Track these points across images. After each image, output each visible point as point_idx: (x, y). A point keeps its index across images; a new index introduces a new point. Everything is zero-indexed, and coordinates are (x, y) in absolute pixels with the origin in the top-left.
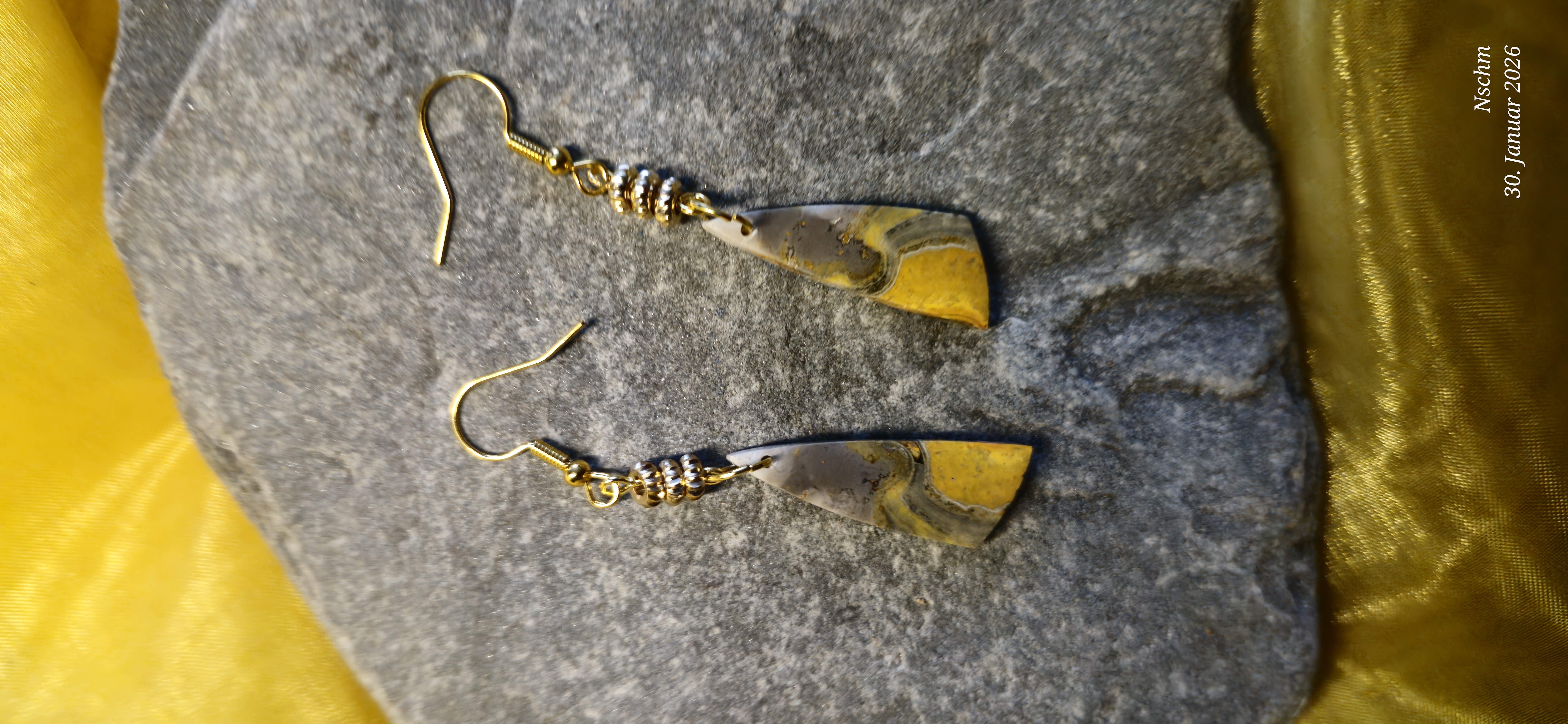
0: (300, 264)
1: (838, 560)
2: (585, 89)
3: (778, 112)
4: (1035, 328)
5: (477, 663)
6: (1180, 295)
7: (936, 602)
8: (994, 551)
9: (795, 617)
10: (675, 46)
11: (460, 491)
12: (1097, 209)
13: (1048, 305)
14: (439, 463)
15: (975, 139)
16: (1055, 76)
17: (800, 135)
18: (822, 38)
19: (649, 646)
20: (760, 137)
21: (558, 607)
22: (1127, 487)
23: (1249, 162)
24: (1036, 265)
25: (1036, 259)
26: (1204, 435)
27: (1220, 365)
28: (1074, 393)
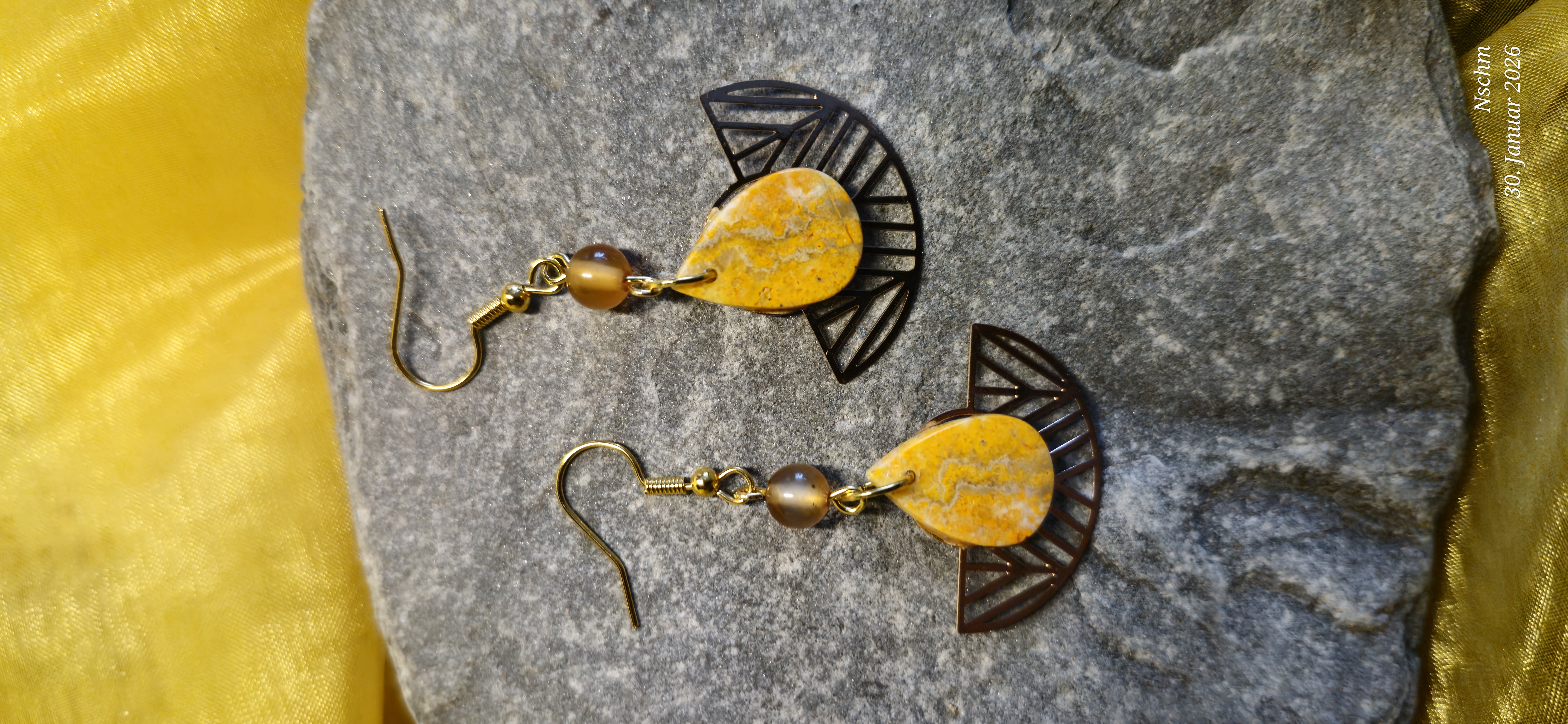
0: (476, 127)
1: (884, 630)
2: (820, 62)
3: (998, 157)
4: (1172, 476)
5: (484, 587)
6: (1331, 500)
9: (819, 669)
10: (924, 55)
11: (538, 408)
12: (1279, 380)
13: (1194, 457)
14: (530, 372)
15: (1183, 261)
16: (1287, 230)
17: (1012, 189)
18: (1070, 103)
19: (660, 639)
20: (972, 175)
21: (587, 562)
22: (1205, 675)
23: (1449, 393)
24: (1196, 412)
25: (1199, 406)
26: (1305, 653)
27: (1346, 587)
28: (1187, 557)
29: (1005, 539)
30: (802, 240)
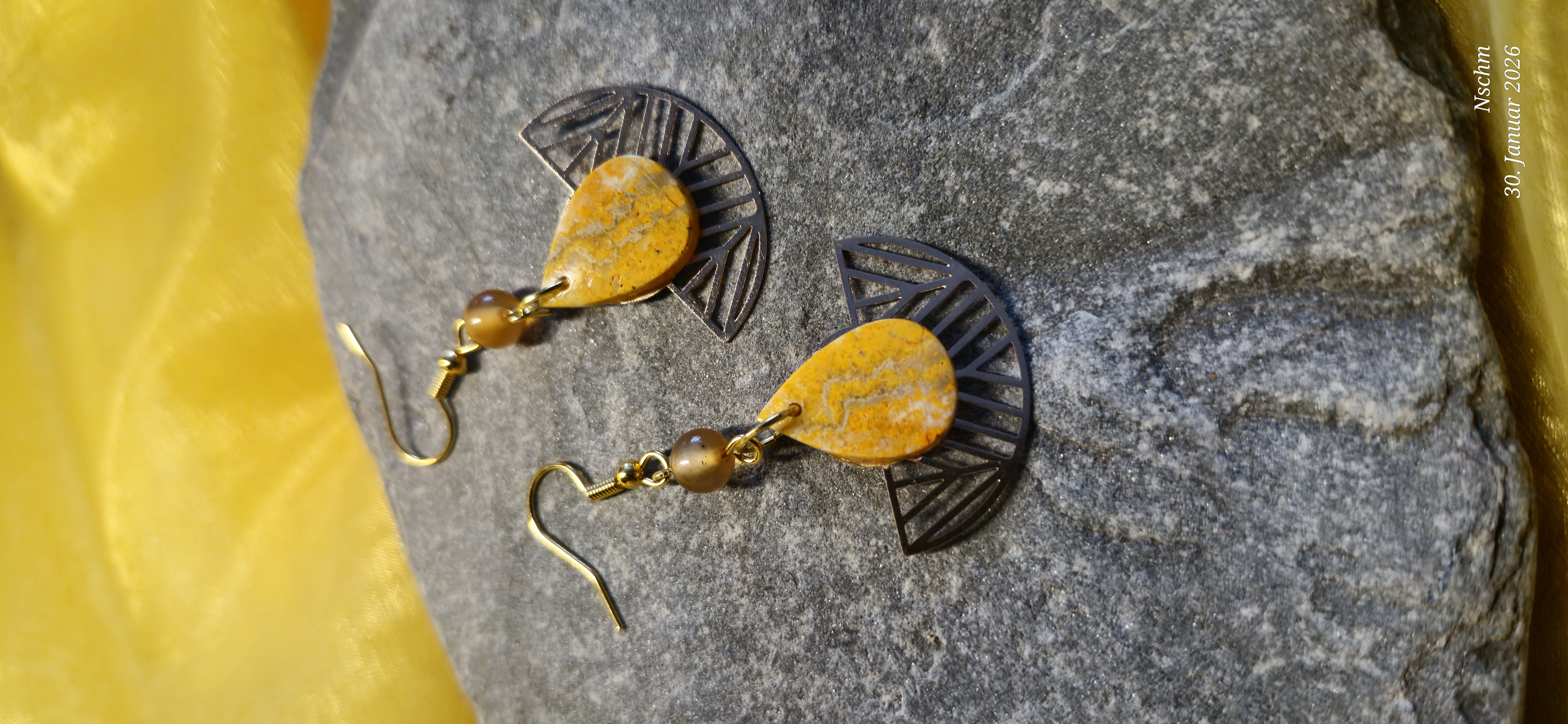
0: (400, 234)
1: (838, 573)
2: (618, 62)
3: (802, 76)
4: (1108, 325)
5: (509, 625)
6: (1318, 292)
7: (949, 642)
8: (1031, 592)
9: (786, 628)
12: (1196, 179)
13: (1129, 297)
15: (1035, 97)
16: (1134, 16)
17: (827, 100)
20: (782, 102)
22: (1223, 538)
23: (1414, 114)
24: (1117, 249)
25: (1116, 241)
26: (1338, 479)
27: (1367, 386)
28: (1155, 409)
29: (914, 444)
30: (631, 222)
